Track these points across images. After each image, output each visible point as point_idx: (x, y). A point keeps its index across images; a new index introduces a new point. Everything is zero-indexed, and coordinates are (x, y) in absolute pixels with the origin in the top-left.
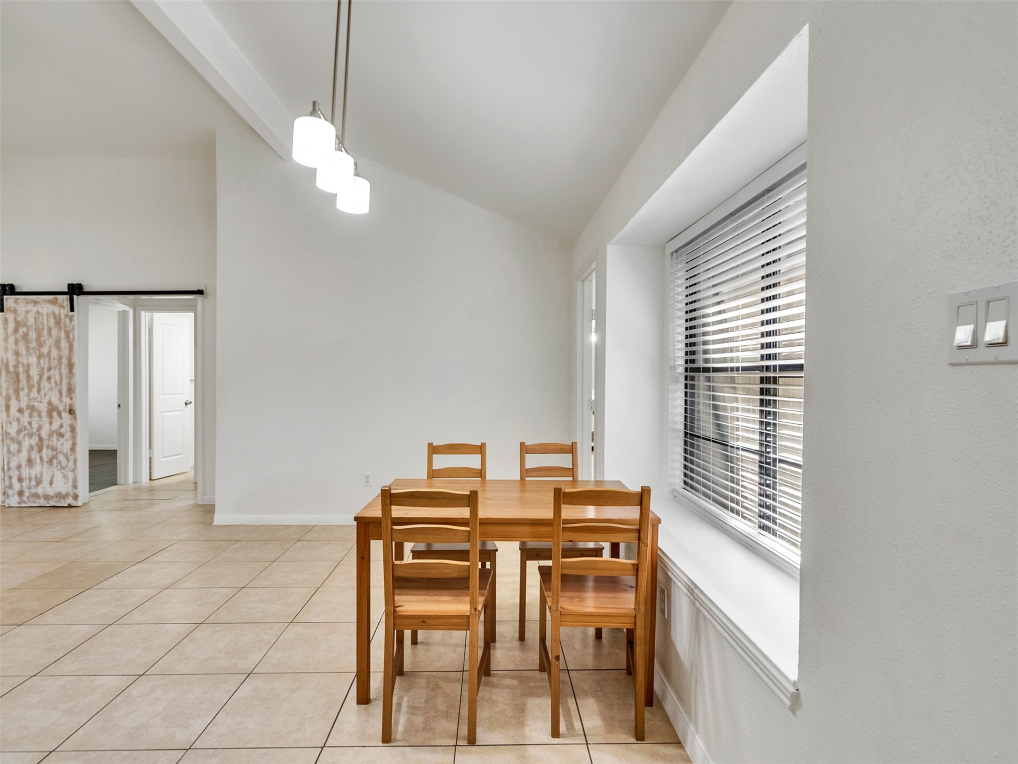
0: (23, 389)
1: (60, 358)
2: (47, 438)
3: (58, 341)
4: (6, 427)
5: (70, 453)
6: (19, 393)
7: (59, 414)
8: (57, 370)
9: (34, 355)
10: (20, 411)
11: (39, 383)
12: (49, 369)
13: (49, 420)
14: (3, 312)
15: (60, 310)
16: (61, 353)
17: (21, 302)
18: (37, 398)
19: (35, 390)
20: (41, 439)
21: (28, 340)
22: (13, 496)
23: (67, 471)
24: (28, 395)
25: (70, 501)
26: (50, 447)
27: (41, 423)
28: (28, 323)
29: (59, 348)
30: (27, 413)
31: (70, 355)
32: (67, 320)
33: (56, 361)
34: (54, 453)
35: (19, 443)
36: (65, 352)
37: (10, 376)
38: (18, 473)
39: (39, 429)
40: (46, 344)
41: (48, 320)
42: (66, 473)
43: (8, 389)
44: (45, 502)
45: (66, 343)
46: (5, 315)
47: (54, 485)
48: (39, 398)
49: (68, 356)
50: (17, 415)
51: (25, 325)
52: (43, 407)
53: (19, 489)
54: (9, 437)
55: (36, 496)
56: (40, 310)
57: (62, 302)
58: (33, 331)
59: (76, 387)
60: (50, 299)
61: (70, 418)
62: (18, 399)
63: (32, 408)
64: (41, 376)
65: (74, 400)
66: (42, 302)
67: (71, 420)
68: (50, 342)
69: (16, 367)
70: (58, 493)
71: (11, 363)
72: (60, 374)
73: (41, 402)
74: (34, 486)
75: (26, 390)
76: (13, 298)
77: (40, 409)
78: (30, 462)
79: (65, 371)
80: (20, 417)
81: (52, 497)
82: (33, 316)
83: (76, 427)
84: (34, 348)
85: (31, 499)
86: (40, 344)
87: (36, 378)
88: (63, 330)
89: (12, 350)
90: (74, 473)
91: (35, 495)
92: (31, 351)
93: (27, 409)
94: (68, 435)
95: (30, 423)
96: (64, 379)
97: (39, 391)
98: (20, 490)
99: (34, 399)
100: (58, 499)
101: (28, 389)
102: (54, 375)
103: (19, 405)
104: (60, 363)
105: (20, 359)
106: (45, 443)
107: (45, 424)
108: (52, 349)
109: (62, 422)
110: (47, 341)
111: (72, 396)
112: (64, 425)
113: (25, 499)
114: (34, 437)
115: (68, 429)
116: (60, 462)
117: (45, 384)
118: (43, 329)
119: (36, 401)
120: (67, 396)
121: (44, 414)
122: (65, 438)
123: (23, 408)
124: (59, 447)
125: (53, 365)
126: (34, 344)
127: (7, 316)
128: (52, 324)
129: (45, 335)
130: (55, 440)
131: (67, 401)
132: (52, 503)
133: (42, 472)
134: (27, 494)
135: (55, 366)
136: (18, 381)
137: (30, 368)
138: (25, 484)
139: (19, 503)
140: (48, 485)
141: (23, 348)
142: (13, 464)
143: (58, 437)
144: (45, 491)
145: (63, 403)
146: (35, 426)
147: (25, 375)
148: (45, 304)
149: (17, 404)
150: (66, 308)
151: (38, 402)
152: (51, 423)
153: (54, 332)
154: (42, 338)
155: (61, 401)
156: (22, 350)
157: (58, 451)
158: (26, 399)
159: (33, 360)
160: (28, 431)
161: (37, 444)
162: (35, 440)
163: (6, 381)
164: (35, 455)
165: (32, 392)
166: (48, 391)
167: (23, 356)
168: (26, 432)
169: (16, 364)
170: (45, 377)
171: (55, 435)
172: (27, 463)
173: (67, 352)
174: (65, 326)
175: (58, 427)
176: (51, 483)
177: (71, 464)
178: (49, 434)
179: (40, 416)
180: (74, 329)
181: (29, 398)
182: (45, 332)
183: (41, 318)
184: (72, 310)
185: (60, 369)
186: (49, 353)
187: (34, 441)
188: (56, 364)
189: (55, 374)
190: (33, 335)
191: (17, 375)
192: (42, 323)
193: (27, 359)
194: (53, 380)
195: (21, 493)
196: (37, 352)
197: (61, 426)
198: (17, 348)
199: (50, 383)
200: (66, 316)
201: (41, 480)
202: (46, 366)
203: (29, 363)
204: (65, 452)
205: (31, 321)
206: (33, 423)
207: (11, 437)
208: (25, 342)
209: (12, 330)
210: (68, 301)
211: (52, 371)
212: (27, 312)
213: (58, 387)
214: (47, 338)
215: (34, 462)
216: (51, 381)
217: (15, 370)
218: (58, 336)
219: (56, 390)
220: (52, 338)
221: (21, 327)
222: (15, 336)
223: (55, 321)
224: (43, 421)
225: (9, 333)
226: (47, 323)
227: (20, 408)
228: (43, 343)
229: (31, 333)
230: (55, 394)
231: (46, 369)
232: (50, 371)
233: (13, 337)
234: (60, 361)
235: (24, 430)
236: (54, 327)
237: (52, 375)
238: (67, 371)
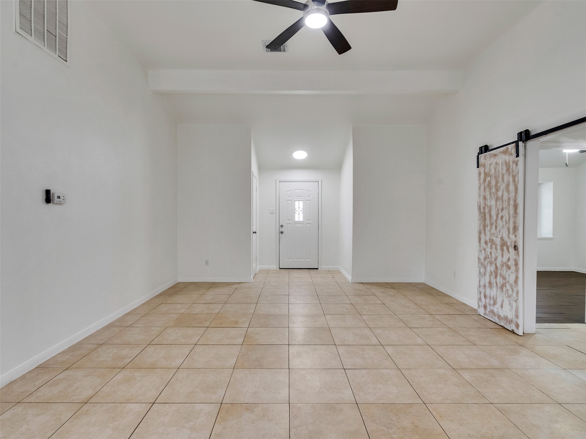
0: (487, 226)
1: (509, 199)
2: (500, 267)
3: (508, 186)
4: (479, 254)
5: (514, 284)
6: (485, 229)
7: (508, 249)
8: (507, 210)
9: (494, 199)
10: (486, 243)
11: (496, 221)
12: (502, 210)
13: (501, 253)
14: (479, 167)
15: (509, 157)
16: (510, 195)
17: (487, 157)
18: (495, 233)
19: (494, 227)
20: (497, 267)
21: (491, 186)
22: (482, 307)
23: (512, 300)
24: (490, 231)
25: (512, 327)
26: (502, 276)
27: (497, 254)
28: (491, 173)
29: (508, 191)
30: (489, 244)
31: (515, 196)
32: (514, 165)
33: (506, 203)
34: (504, 281)
35: (485, 268)
36: (512, 194)
37: (481, 216)
38: (484, 290)
39: (496, 259)
40: (500, 189)
41: (502, 168)
42: (511, 302)
43: (480, 226)
44: (498, 320)
45: (514, 186)
46: (480, 169)
47: (503, 309)
48: (496, 234)
49: (514, 198)
50: (484, 245)
51: (489, 175)
52: (498, 241)
53: (485, 303)
54: (480, 261)
55: (492, 312)
56: (498, 161)
57: (511, 151)
58: (494, 179)
59: (519, 225)
60: (504, 150)
61: (514, 253)
62: (485, 234)
63: (492, 241)
64: (497, 215)
65: (517, 237)
66: (499, 154)
67: (515, 255)
68: (503, 186)
69: (484, 208)
70: (506, 317)
71: (482, 205)
72: (509, 214)
73: (497, 237)
74: (492, 304)
75: (489, 227)
76: (484, 155)
77: (497, 243)
78: (490, 284)
79: (512, 211)
80: (486, 248)
81: (502, 318)
82: (494, 167)
83: (518, 262)
84: (494, 193)
85: (491, 314)
86: (497, 190)
87: (494, 217)
88: (511, 175)
89: (482, 195)
90: (517, 303)
92: (492, 195)
93: (489, 242)
94: (513, 268)
95: (491, 253)
96: (511, 218)
97: (496, 227)
98: (485, 305)
99: (494, 234)
100: (506, 322)
101: (490, 225)
102: (505, 215)
104: (509, 205)
105: (486, 202)
106: (499, 271)
107: (499, 255)
108: (504, 192)
109: (509, 256)
110: (501, 186)
111: (517, 233)
112: (511, 259)
113: (487, 312)
114: (493, 265)
115: (513, 263)
116: (507, 290)
117: (499, 221)
118: (499, 176)
119: (494, 236)
120: (513, 234)
121: (499, 247)
122: (511, 270)
123: (487, 241)
124: (507, 277)
125: (504, 206)
126: (494, 190)
128: (504, 171)
129: (500, 182)
130: (505, 271)
131: (512, 237)
132: (503, 324)
133: (497, 295)
134: (488, 309)
135: (505, 207)
136: (485, 219)
137: (491, 209)
138: (487, 301)
139: (484, 314)
140: (500, 308)
141: (488, 193)
142: (482, 283)
143: (507, 268)
144: (498, 312)
145: (510, 239)
146: (493, 256)
147: (489, 214)
148: (501, 156)
149: (484, 237)
150: (514, 155)
151: (495, 237)
152: (502, 256)
153: (506, 178)
154: (498, 184)
155: (509, 237)
156: (487, 195)
157: (506, 281)
159: (493, 202)
160: (490, 259)
161: (494, 271)
162: (493, 267)
163: (479, 219)
164: (493, 280)
165: (492, 228)
166: (501, 228)
167: (488, 199)
169: (484, 206)
170: (500, 216)
171: (504, 266)
173: (514, 194)
174: (513, 171)
175: (507, 260)
176: (502, 306)
177: (514, 294)
178: (502, 265)
179: (496, 248)
180: (518, 173)
181: (490, 233)
182: (500, 179)
184: (517, 155)
185: (509, 210)
186: (502, 196)
187: (493, 268)
188: (506, 205)
189: (505, 213)
190: (493, 183)
191: (485, 213)
192: (499, 172)
193: (490, 202)
194: (504, 219)
195: (485, 307)
196: (496, 196)
197: (509, 260)
198: (485, 193)
199: (503, 222)
200: (513, 162)
201: (496, 300)
202: (501, 207)
203: (491, 205)
204: (511, 283)
205: (493, 171)
206: (493, 253)
207: (481, 262)
208: (489, 188)
209: (483, 180)
210: (515, 149)
211: (504, 211)
212: (491, 164)
213: (507, 226)
214: (501, 184)
215: (493, 285)
216: (503, 220)
217: (484, 211)
218: (508, 181)
219: (506, 228)
220: (504, 183)
221: (487, 177)
222: (484, 185)
223: (506, 168)
224: (498, 253)
225: (481, 183)
226: (502, 171)
227: (486, 240)
228: (499, 188)
229: (492, 181)
230: (506, 231)
231: (500, 210)
232: (503, 212)
233: (483, 185)
234: (509, 203)
235: (487, 258)
236: (506, 173)
237: (504, 215)
238: (513, 211)
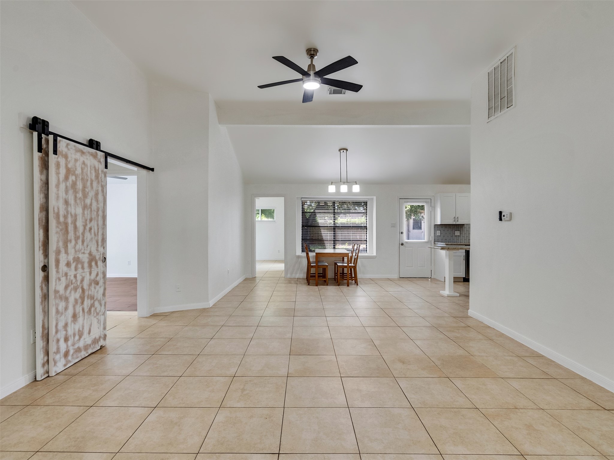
0: (71, 241)
1: (98, 209)
2: (88, 288)
3: (97, 194)
4: (56, 285)
5: (102, 298)
6: (67, 246)
8: (96, 221)
9: (80, 206)
10: (68, 265)
11: (83, 234)
12: (91, 220)
13: (89, 270)
14: (56, 155)
15: (99, 165)
16: (98, 206)
17: (72, 148)
18: (82, 249)
19: (80, 242)
20: (83, 290)
21: (76, 189)
22: (60, 360)
23: (100, 315)
24: (75, 247)
25: (101, 342)
26: (90, 297)
27: (83, 274)
28: (77, 172)
29: (97, 201)
30: (73, 266)
32: (103, 175)
33: (95, 213)
34: (92, 301)
35: (67, 299)
36: (101, 205)
37: (61, 227)
38: (64, 332)
39: (82, 280)
40: (89, 195)
41: (90, 173)
42: (100, 318)
43: (58, 242)
44: (85, 353)
45: (102, 196)
46: (58, 158)
47: (91, 334)
48: (83, 249)
49: (103, 208)
50: (65, 269)
51: (74, 174)
52: (85, 258)
53: (65, 350)
54: (58, 295)
55: (79, 350)
56: (86, 161)
57: (100, 158)
58: (80, 181)
59: (107, 237)
60: (92, 153)
61: (103, 266)
62: (67, 252)
63: (77, 260)
64: (85, 226)
65: (105, 248)
66: (87, 154)
68: (91, 194)
69: (65, 217)
70: (94, 339)
71: (62, 213)
72: (98, 225)
73: (84, 253)
74: (77, 341)
75: (73, 242)
76: (65, 142)
77: (83, 260)
78: (75, 316)
79: (100, 223)
80: (68, 271)
81: (90, 345)
82: (80, 166)
83: (106, 272)
84: (80, 198)
85: (75, 355)
86: (85, 196)
87: (81, 229)
88: (100, 184)
89: (63, 198)
90: (104, 316)
91: (78, 349)
92: (78, 201)
93: (73, 262)
94: (101, 282)
95: (75, 276)
96: (100, 230)
97: (83, 242)
99: (79, 251)
100: (94, 345)
101: (75, 240)
102: (94, 227)
103: (67, 258)
104: (98, 215)
105: (69, 209)
106: (86, 293)
107: (86, 275)
108: (93, 201)
109: (98, 270)
110: (89, 192)
111: (105, 245)
112: (99, 273)
113: (70, 358)
114: (78, 290)
115: (102, 276)
116: (96, 309)
117: (88, 235)
118: (87, 180)
119: (80, 253)
120: (101, 246)
121: (86, 265)
122: (100, 285)
123: (70, 261)
124: (95, 294)
125: (93, 217)
126: (80, 195)
127: (59, 159)
128: (93, 178)
129: (88, 187)
130: (93, 289)
131: (101, 249)
132: (90, 351)
133: (83, 324)
134: (71, 352)
135: (94, 218)
136: (67, 232)
137: (77, 218)
138: (70, 343)
139: (65, 365)
140: (88, 334)
141: (72, 197)
142: (61, 325)
143: (95, 285)
144: (85, 342)
145: (99, 252)
146: (79, 278)
147: (73, 225)
148: (89, 157)
149: (66, 257)
150: (103, 164)
151: (82, 253)
152: (90, 273)
153: (95, 184)
154: (86, 189)
155: (97, 250)
156: (71, 199)
157: (95, 299)
158: (73, 251)
159: (79, 211)
160: (74, 285)
161: (80, 297)
162: (79, 292)
163: (57, 233)
164: (79, 309)
165: (78, 244)
166: (89, 241)
167: (72, 205)
168: (72, 286)
169: (66, 214)
170: (88, 228)
171: (93, 284)
172: (72, 319)
174: (102, 181)
175: (95, 276)
176: (89, 333)
177: (103, 308)
178: (89, 284)
179: (83, 268)
180: (107, 184)
181: (75, 250)
182: (89, 183)
183: (86, 169)
184: (106, 167)
185: (97, 221)
186: (91, 205)
187: (78, 295)
188: (95, 216)
189: (94, 224)
190: (80, 185)
191: (66, 224)
192: (87, 175)
193: (75, 209)
194: (93, 231)
195: (66, 354)
196: (83, 203)
197: (97, 275)
198: (67, 196)
199: (91, 234)
200: (102, 171)
201: (82, 331)
202: (89, 217)
203: (76, 213)
204: (99, 299)
205: (79, 171)
206: (78, 275)
207: (60, 295)
208: (74, 191)
209: (63, 176)
210: (103, 158)
211: (92, 222)
212: (76, 160)
213: (96, 238)
214: (90, 190)
215: (78, 316)
216: (91, 232)
217: (65, 220)
218: (97, 189)
219: (95, 240)
220: (93, 191)
221: (71, 174)
222: (66, 184)
223: (96, 174)
224: (85, 272)
225: (61, 179)
226: (90, 175)
227: (68, 261)
228: (87, 194)
229: (78, 183)
230: (94, 244)
231: (88, 221)
232: (91, 223)
233: (64, 184)
234: (98, 213)
235: (70, 285)
236: (95, 180)
237: (92, 226)
238: (102, 222)
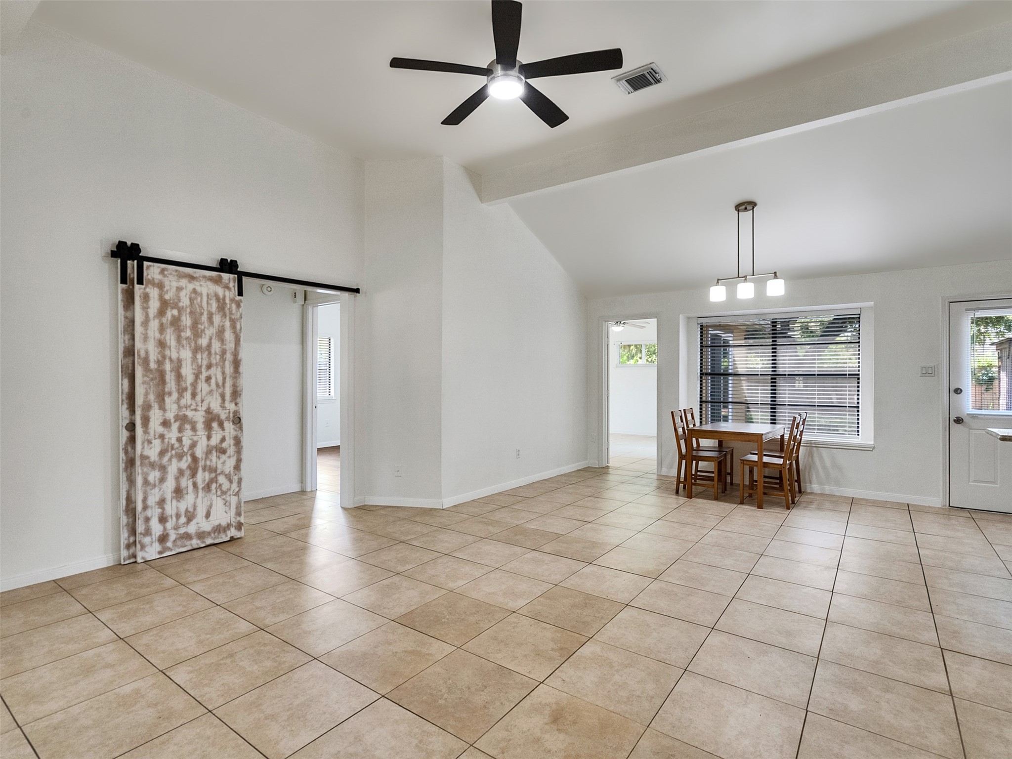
0: (170, 394)
1: (224, 352)
2: (204, 456)
3: (221, 332)
4: (143, 448)
5: (234, 472)
6: (163, 400)
7: (221, 425)
8: (219, 367)
9: (188, 348)
10: (166, 424)
11: (194, 385)
12: (209, 367)
13: (206, 433)
14: (142, 284)
15: (225, 291)
16: (224, 347)
17: (171, 274)
18: (191, 405)
19: (188, 395)
20: (195, 459)
21: (179, 326)
22: (151, 545)
23: (230, 495)
24: (178, 402)
25: (233, 532)
26: (207, 468)
27: (195, 438)
28: (181, 304)
29: (222, 340)
30: (175, 426)
31: (235, 349)
32: (234, 306)
33: (218, 357)
34: (213, 475)
35: (163, 469)
36: (230, 346)
37: (151, 376)
38: (160, 510)
39: (193, 445)
40: (205, 334)
41: (208, 303)
42: (228, 499)
43: (146, 394)
44: (199, 542)
45: (232, 334)
46: (145, 289)
47: (211, 518)
48: (194, 405)
49: (233, 351)
50: (160, 429)
51: (175, 306)
52: (199, 417)
53: (161, 533)
54: (147, 461)
55: (187, 536)
56: (198, 289)
57: (227, 282)
58: (188, 316)
59: (242, 389)
60: (211, 276)
61: (234, 429)
62: (162, 408)
63: (183, 420)
64: (197, 376)
65: (240, 405)
66: (201, 279)
67: (236, 431)
68: (210, 331)
69: (160, 363)
70: (217, 526)
71: (153, 356)
72: (223, 373)
73: (196, 410)
74: (184, 524)
75: (175, 396)
76: (159, 267)
77: (195, 419)
78: (178, 492)
79: (229, 369)
80: (166, 432)
81: (209, 533)
82: (188, 296)
83: (241, 438)
84: (187, 338)
85: (179, 543)
86: (197, 334)
87: (190, 379)
88: (228, 318)
89: (154, 338)
90: (239, 497)
91: (185, 536)
92: (184, 342)
93: (175, 421)
94: (231, 451)
95: (179, 440)
96: (228, 379)
97: (194, 395)
98: (163, 534)
99: (187, 407)
100: (216, 534)
101: (179, 393)
102: (216, 375)
103: (163, 415)
104: (223, 360)
105: (167, 352)
106: (201, 463)
107: (201, 438)
108: (213, 341)
109: (223, 434)
110: (206, 329)
111: (238, 400)
112: (227, 438)
113: (169, 544)
114: (185, 458)
115: (232, 442)
116: (220, 485)
117: (203, 386)
118: (202, 314)
119: (188, 409)
120: (231, 401)
121: (200, 426)
122: (228, 454)
123: (170, 420)
124: (220, 466)
125: (214, 362)
126: (188, 333)
127: (148, 290)
128: (214, 309)
129: (204, 322)
130: (214, 459)
131: (231, 407)
132: (209, 541)
133: (195, 503)
134: (173, 537)
135: (216, 363)
136: (163, 381)
137: (181, 365)
138: (169, 525)
139: (160, 553)
140: (204, 519)
141: (173, 337)
142: (152, 500)
143: (218, 454)
144: (199, 528)
145: (226, 410)
146: (187, 442)
147: (173, 374)
148: (206, 282)
149: (161, 414)
150: (233, 290)
151: (192, 410)
152: (209, 437)
153: (217, 319)
154: (199, 326)
155: (223, 407)
156: (170, 340)
157: (218, 473)
158: (175, 407)
159: (186, 354)
160: (177, 450)
161: (189, 467)
162: (187, 461)
163: (144, 383)
164: (186, 482)
165: (184, 398)
166: (207, 395)
167: (172, 347)
168: (173, 452)
169: (160, 358)
170: (203, 377)
171: (214, 452)
172: (174, 495)
173: (233, 345)
174: (231, 313)
175: (218, 441)
176: (208, 515)
177: (235, 486)
178: (207, 451)
179: (194, 429)
180: (241, 317)
181: (179, 406)
182: (204, 318)
183: (199, 299)
184: (240, 293)
185: (223, 367)
186: (209, 345)
187: (184, 464)
188: (218, 361)
189: (217, 373)
190: (187, 321)
191: (162, 374)
192: (201, 307)
193: (178, 353)
194: (213, 381)
195: (163, 539)
196: (193, 344)
197: (223, 439)
198: (163, 336)
199: (210, 385)
200: (232, 300)
201: (193, 513)
202: (205, 363)
203: (181, 357)
204: (227, 472)
205: (185, 302)
206: (184, 439)
207: (150, 462)
208: (176, 329)
209: (156, 311)
210: (235, 282)
211: (212, 369)
212: (179, 289)
214: (207, 327)
215: (185, 492)
216: (210, 382)
217: (159, 366)
218: (221, 325)
219: (218, 393)
220: (214, 327)
221: (169, 308)
222: (160, 320)
223: (218, 305)
224: (198, 435)
225: (151, 315)
226: (208, 307)
227: (165, 420)
228: (201, 332)
229: (183, 318)
230: (216, 398)
231: (204, 367)
232: (209, 370)
233: (157, 321)
234: (223, 357)
235: (170, 449)
236: (217, 313)
237: (212, 375)
238: (232, 370)
